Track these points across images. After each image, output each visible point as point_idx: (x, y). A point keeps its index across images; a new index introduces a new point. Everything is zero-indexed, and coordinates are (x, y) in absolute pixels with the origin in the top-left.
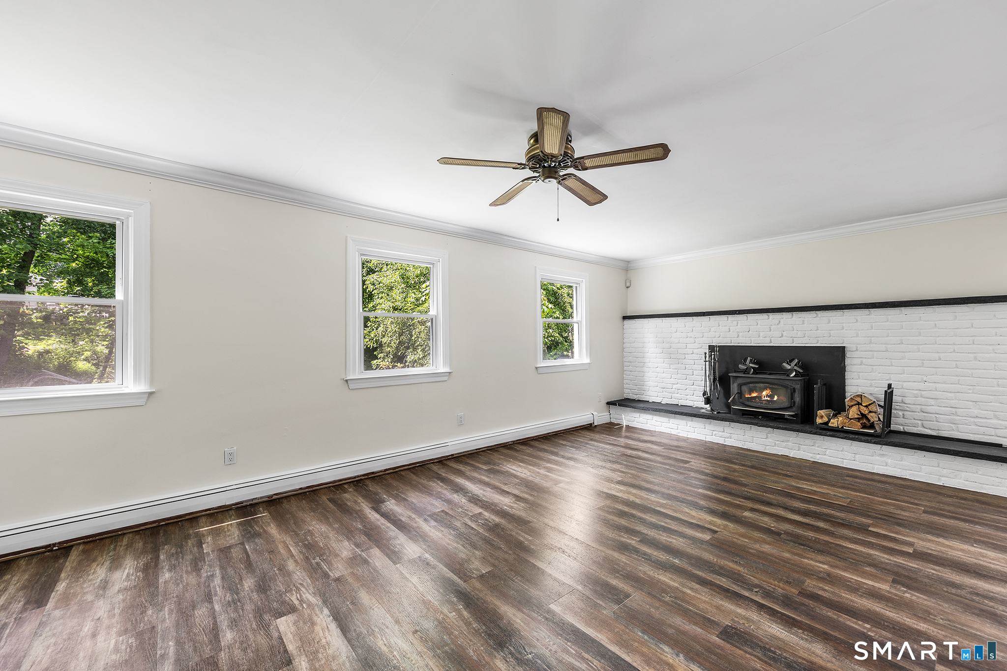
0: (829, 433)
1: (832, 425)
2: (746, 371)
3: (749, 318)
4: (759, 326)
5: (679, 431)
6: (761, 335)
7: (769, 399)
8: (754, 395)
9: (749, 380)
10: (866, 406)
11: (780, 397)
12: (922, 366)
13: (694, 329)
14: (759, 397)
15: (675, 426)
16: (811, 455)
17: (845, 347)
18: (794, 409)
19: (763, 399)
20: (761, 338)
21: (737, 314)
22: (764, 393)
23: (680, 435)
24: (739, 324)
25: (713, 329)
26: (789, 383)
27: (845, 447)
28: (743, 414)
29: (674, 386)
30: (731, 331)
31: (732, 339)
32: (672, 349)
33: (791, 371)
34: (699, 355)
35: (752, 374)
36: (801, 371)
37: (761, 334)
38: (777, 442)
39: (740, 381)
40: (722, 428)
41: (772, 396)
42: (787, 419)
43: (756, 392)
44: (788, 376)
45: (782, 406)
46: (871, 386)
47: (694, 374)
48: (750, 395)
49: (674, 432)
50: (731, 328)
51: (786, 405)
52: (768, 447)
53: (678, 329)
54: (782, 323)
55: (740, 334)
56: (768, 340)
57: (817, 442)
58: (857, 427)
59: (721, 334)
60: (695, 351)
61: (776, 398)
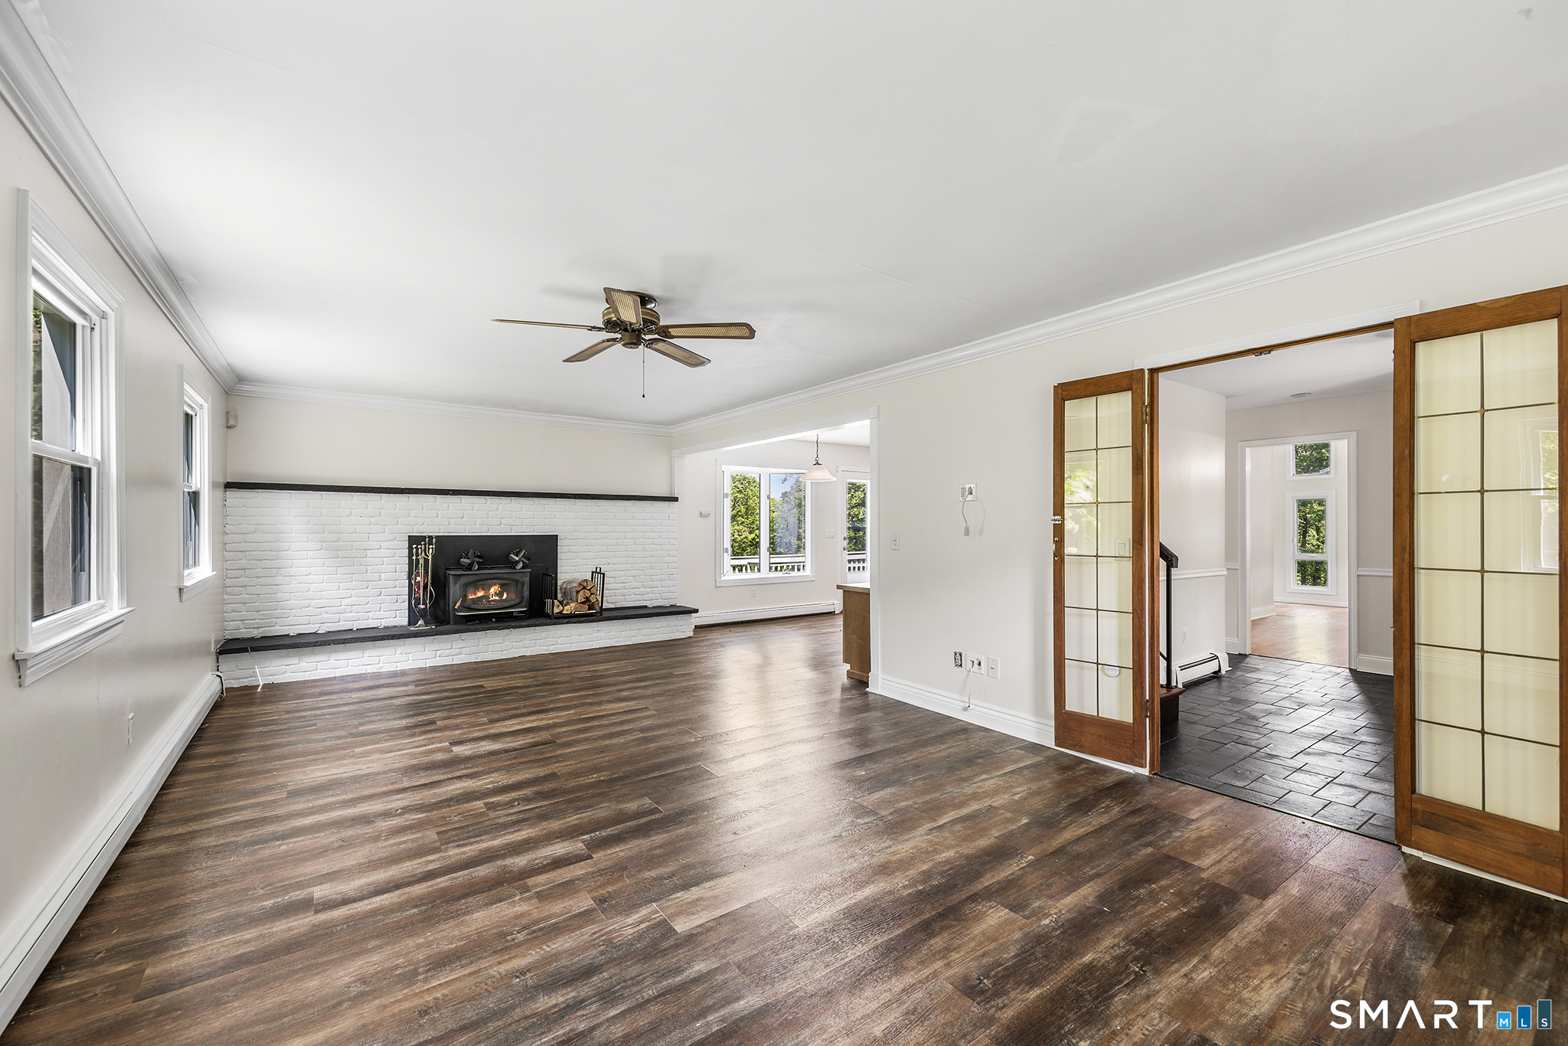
0: (565, 621)
1: (567, 612)
2: (470, 567)
3: (463, 501)
4: (475, 511)
5: (381, 665)
6: (478, 523)
7: (497, 598)
8: (480, 594)
9: (476, 578)
10: (589, 590)
11: (510, 595)
12: (607, 551)
13: (383, 511)
14: (486, 597)
15: (375, 660)
16: (546, 648)
17: (557, 536)
18: (523, 604)
19: (491, 599)
20: (477, 526)
21: (451, 495)
22: (492, 590)
23: (383, 670)
24: (450, 508)
25: (413, 513)
26: (517, 577)
27: (573, 631)
28: (467, 621)
29: (345, 602)
30: (440, 516)
31: (441, 527)
32: (341, 543)
33: (517, 562)
34: (390, 551)
35: (477, 570)
36: (527, 562)
37: (478, 521)
38: (514, 644)
39: (463, 580)
40: (449, 643)
41: (500, 594)
42: (516, 616)
43: (483, 590)
44: (514, 568)
45: (513, 603)
46: (575, 572)
47: (382, 578)
48: (475, 594)
49: (370, 670)
50: (439, 512)
51: (517, 601)
52: (504, 652)
53: (353, 511)
54: (500, 508)
55: (452, 521)
56: (485, 528)
57: (551, 633)
58: (585, 610)
59: (426, 520)
60: (384, 544)
61: (505, 597)
